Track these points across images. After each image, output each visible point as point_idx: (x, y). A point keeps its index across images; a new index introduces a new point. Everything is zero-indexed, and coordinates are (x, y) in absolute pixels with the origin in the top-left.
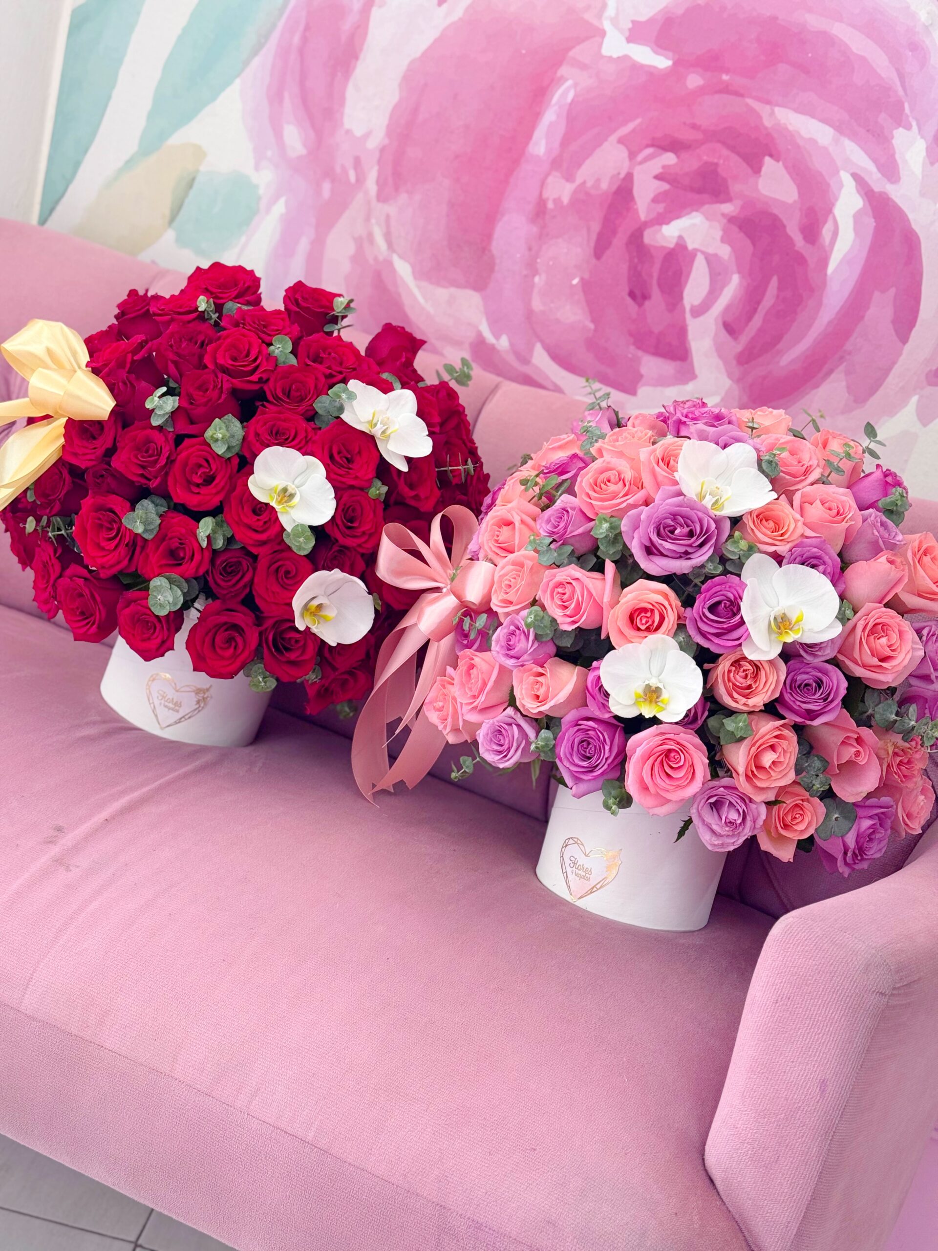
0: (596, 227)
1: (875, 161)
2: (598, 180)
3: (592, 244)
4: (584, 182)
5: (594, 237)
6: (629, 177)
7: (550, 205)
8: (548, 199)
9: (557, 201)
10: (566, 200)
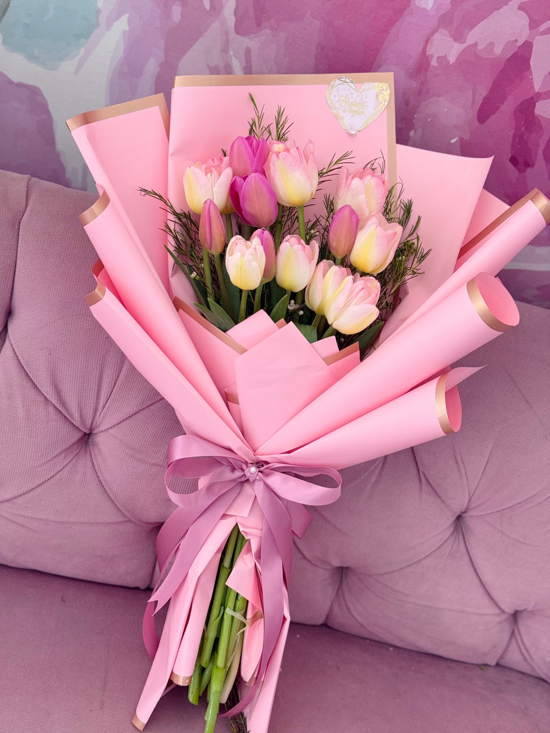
0: (483, 91)
2: (492, 44)
3: (477, 107)
4: (476, 44)
5: (479, 101)
6: (528, 46)
7: (434, 63)
8: (432, 56)
9: (442, 59)
10: (452, 59)
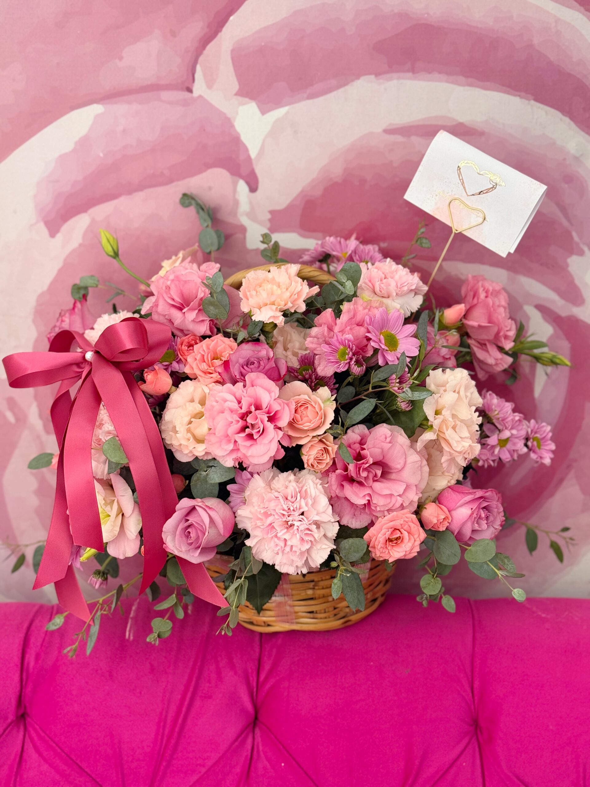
1: (556, 290)
